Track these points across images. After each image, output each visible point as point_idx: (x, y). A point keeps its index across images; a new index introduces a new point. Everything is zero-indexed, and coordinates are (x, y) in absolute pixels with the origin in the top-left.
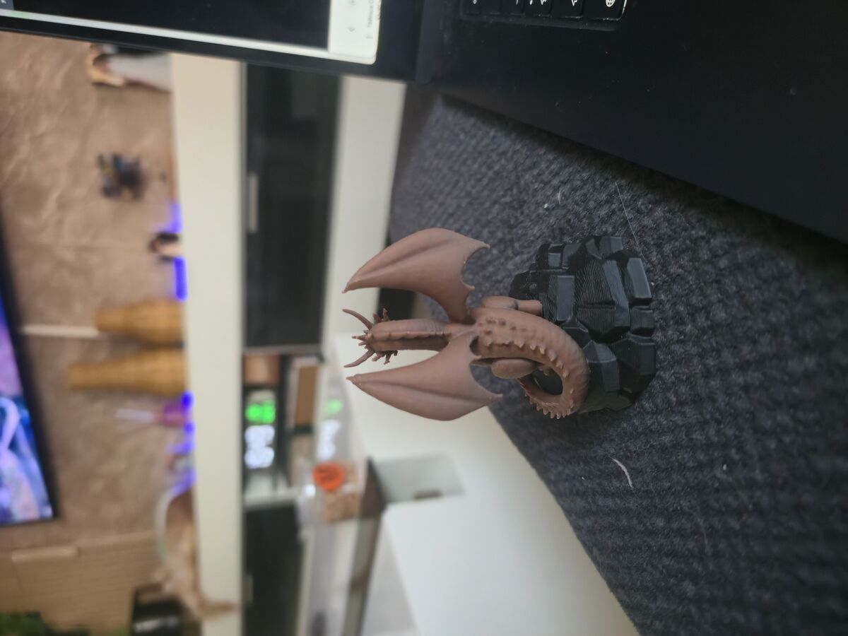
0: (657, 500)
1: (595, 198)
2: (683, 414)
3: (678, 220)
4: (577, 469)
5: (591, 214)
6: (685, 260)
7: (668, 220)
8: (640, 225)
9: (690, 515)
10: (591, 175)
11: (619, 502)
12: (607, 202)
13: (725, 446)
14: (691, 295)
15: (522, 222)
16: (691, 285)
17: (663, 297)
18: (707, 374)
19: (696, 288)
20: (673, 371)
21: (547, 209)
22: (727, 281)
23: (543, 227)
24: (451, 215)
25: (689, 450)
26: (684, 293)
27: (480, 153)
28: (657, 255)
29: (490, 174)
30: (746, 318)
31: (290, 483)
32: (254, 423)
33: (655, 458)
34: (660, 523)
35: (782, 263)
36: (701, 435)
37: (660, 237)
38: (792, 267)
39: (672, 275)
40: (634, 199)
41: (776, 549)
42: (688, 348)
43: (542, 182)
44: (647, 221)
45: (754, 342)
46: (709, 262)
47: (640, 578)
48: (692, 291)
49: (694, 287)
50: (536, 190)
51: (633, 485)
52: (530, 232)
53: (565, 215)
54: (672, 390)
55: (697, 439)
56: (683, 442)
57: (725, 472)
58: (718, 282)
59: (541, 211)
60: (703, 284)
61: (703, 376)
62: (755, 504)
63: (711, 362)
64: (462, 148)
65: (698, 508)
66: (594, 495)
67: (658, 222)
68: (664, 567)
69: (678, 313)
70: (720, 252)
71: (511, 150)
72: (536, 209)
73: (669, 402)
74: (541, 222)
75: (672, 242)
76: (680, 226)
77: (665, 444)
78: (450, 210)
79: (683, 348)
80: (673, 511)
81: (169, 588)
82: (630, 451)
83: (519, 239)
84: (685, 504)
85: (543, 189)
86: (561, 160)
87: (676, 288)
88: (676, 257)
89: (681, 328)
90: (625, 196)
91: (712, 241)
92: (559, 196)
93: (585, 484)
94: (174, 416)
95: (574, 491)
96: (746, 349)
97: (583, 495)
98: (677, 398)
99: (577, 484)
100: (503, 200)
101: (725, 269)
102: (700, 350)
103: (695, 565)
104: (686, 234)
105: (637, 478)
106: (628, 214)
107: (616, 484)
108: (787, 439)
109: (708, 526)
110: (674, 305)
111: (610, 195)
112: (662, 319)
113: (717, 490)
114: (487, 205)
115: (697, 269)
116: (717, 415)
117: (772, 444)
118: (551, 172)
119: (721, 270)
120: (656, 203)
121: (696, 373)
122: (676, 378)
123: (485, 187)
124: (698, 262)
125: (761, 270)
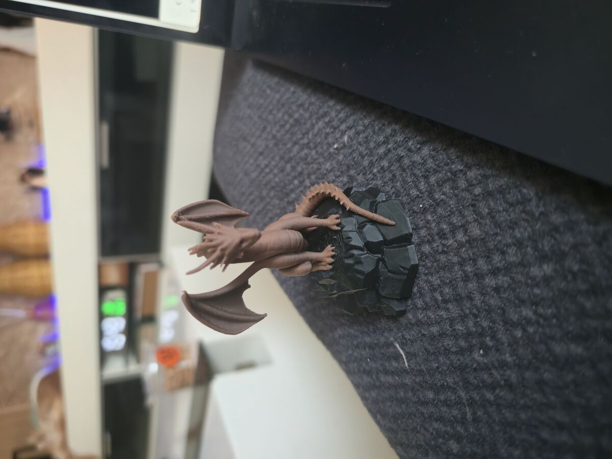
0: (428, 378)
1: (374, 139)
2: (447, 309)
3: (441, 157)
4: (363, 352)
5: (371, 152)
6: (447, 188)
7: (433, 157)
8: (410, 162)
9: (456, 389)
10: (371, 122)
11: (397, 378)
12: (384, 143)
13: (481, 335)
14: (452, 216)
15: (317, 159)
16: (453, 208)
17: (429, 217)
18: (466, 279)
19: (456, 210)
20: (438, 276)
21: (337, 149)
22: (481, 205)
23: (334, 162)
24: (261, 154)
25: (452, 338)
26: (447, 214)
27: (283, 105)
28: (424, 185)
29: (291, 121)
30: (496, 234)
31: (138, 360)
32: (108, 316)
33: (425, 344)
34: (430, 395)
35: (525, 191)
36: (462, 326)
37: (427, 171)
38: (532, 194)
39: (437, 200)
40: (406, 140)
41: (523, 416)
42: (450, 258)
43: (332, 127)
44: (417, 158)
45: (503, 253)
46: (466, 190)
47: (415, 438)
48: (453, 213)
49: (454, 209)
50: (327, 134)
51: (409, 366)
52: (323, 167)
53: (351, 154)
54: (438, 291)
55: (459, 330)
56: (448, 332)
57: (482, 356)
58: (473, 205)
59: (332, 150)
60: (461, 207)
61: (462, 280)
62: (506, 381)
63: (469, 269)
64: (268, 101)
65: (460, 383)
66: (377, 373)
67: (425, 158)
68: (433, 429)
69: (442, 230)
70: (475, 182)
71: (307, 102)
72: (328, 148)
73: (436, 300)
74: (332, 158)
75: (437, 175)
76: (442, 161)
77: (433, 333)
78: (260, 150)
79: (446, 257)
80: (441, 386)
81: (41, 446)
82: (405, 339)
83: (315, 173)
84: (450, 380)
85: (332, 133)
86: (347, 109)
87: (440, 210)
88: (440, 186)
89: (444, 242)
90: (399, 138)
91: (468, 173)
92: (346, 138)
93: (370, 364)
94: (43, 313)
95: (361, 369)
96: (497, 258)
97: (369, 373)
98: (442, 297)
99: (364, 364)
100: (301, 142)
101: (479, 195)
102: (460, 259)
103: (459, 428)
104: (448, 167)
105: (411, 360)
106: (401, 152)
107: (395, 364)
108: (531, 330)
109: (468, 397)
110: (438, 223)
111: (387, 138)
112: (429, 235)
113: (475, 369)
114: (289, 145)
115: (456, 196)
116: (475, 311)
117: (519, 333)
118: (339, 120)
119: (476, 196)
120: (423, 143)
121: (457, 278)
122: (441, 281)
123: (287, 132)
124: (457, 189)
125: (508, 196)
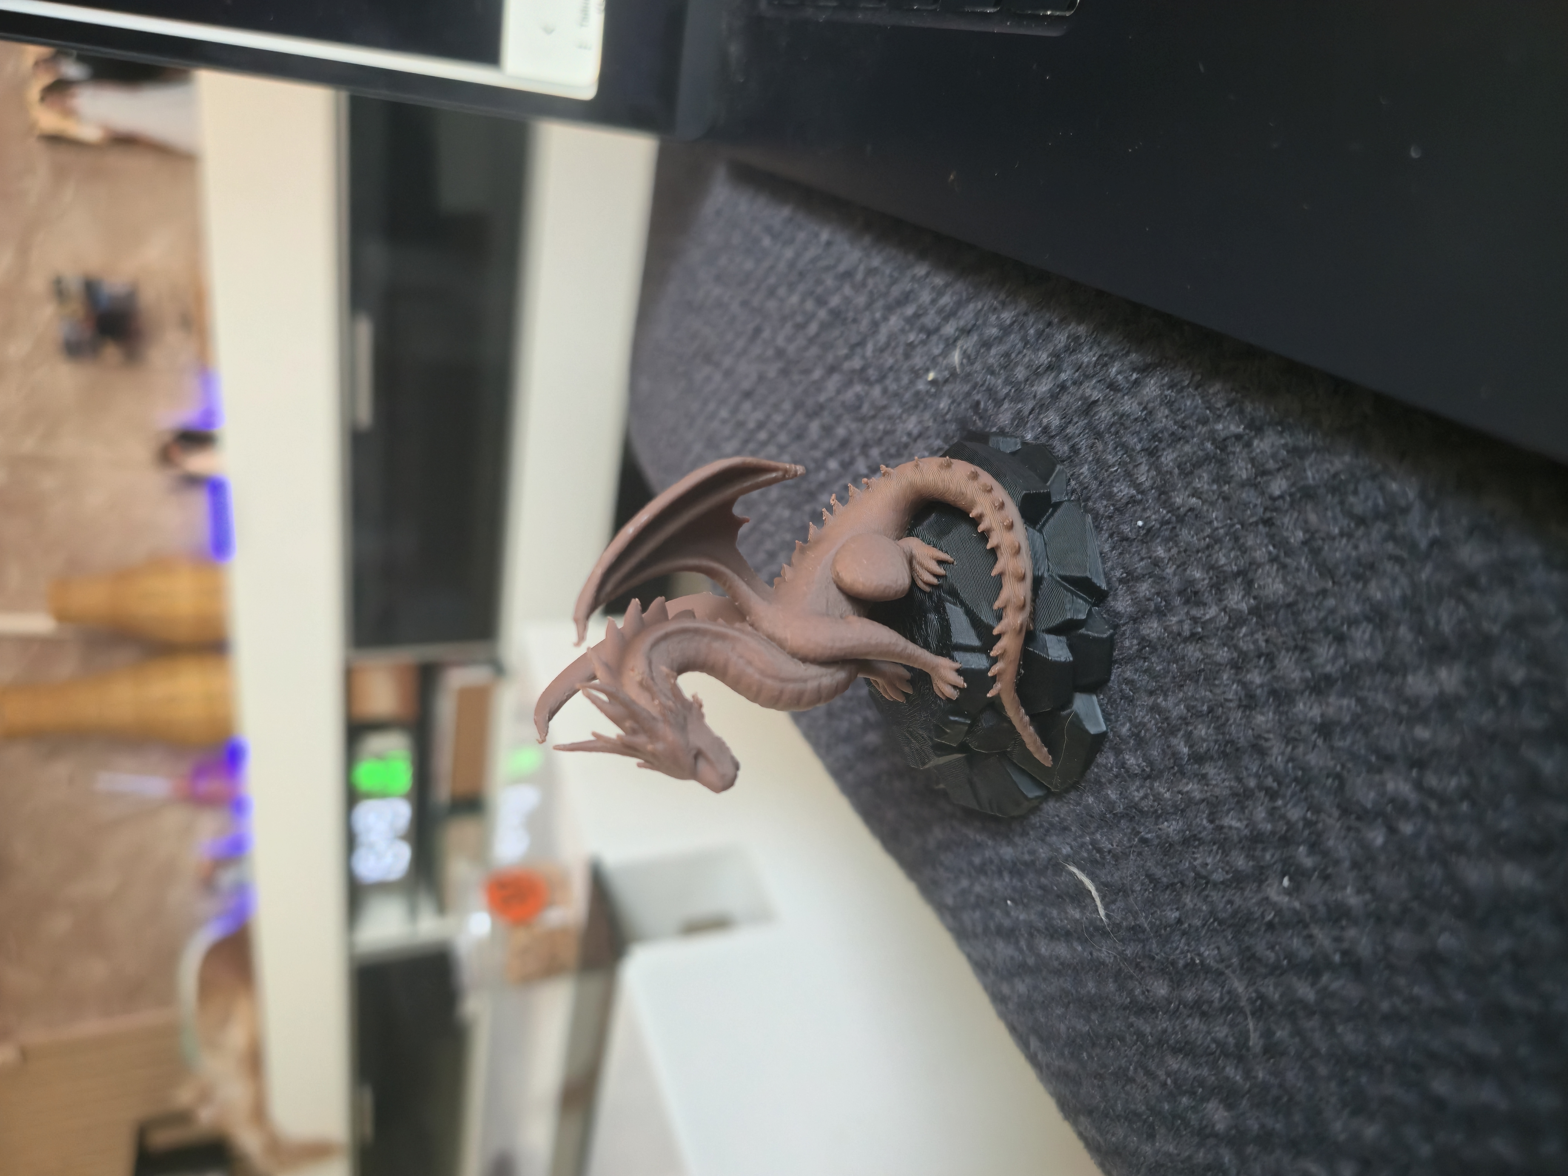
0: (1154, 946)
1: (1027, 359)
2: (1203, 778)
3: (1188, 403)
4: (997, 884)
5: (1019, 391)
6: (1203, 481)
7: (1170, 404)
8: (1114, 415)
9: (1221, 974)
10: (1018, 315)
11: (1080, 948)
12: (1050, 368)
13: (1286, 840)
14: (1217, 547)
15: (885, 407)
16: (1217, 529)
17: (1160, 552)
18: (1249, 702)
19: (1226, 534)
20: (1181, 695)
21: (934, 382)
22: (1286, 520)
23: (927, 415)
24: (748, 395)
25: (1215, 848)
26: (1203, 544)
27: (802, 275)
28: (1148, 471)
29: (822, 314)
30: (1324, 593)
31: (442, 907)
32: (369, 796)
33: (1149, 864)
34: (1161, 989)
35: (1394, 486)
36: (1240, 820)
37: (1154, 437)
38: (1411, 494)
39: (1179, 508)
40: (1103, 363)
41: (1387, 1040)
42: (1210, 651)
43: (923, 329)
44: (1129, 405)
45: (1340, 639)
46: (1250, 483)
47: (1123, 1095)
48: (1218, 541)
49: (1222, 531)
50: (911, 346)
51: (1107, 916)
52: (900, 427)
53: (968, 394)
54: (1182, 732)
55: (1230, 827)
56: (1204, 834)
57: (1288, 892)
58: (1268, 522)
59: (921, 386)
60: (1238, 526)
61: (1239, 707)
62: (1345, 953)
63: (1256, 678)
64: (766, 264)
65: (1235, 960)
66: (1031, 935)
67: (1150, 405)
68: (1168, 1074)
69: (1191, 582)
70: (1271, 465)
71: (862, 268)
72: (912, 382)
73: (1175, 755)
74: (922, 406)
75: (1178, 446)
76: (1193, 414)
77: (1168, 836)
78: (746, 385)
79: (1201, 650)
80: (1186, 966)
81: (206, 1116)
82: (1099, 850)
83: (879, 441)
84: (1208, 952)
85: (924, 343)
86: (959, 286)
87: (1185, 535)
88: (1187, 475)
89: (1194, 612)
90: (1088, 357)
91: (1256, 443)
92: (956, 357)
93: (1012, 913)
94: (212, 785)
95: (992, 925)
96: (1324, 652)
97: (1009, 934)
98: (1191, 747)
99: (998, 913)
100: (847, 366)
101: (1281, 497)
102: (1235, 655)
103: (1230, 1071)
104: (1204, 429)
105: (1114, 902)
106: (1092, 391)
107: (1075, 913)
108: (1407, 828)
109: (1254, 995)
110: (1182, 566)
111: (1056, 355)
112: (1158, 594)
113: (1270, 926)
114: (817, 374)
115: (1226, 499)
116: (1270, 781)
117: (1377, 837)
118: (940, 311)
119: (1273, 499)
120: (1145, 370)
121: (1226, 700)
122: (1188, 708)
123: (811, 341)
124: (1229, 483)
125: (1352, 499)
